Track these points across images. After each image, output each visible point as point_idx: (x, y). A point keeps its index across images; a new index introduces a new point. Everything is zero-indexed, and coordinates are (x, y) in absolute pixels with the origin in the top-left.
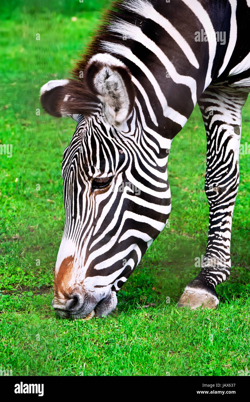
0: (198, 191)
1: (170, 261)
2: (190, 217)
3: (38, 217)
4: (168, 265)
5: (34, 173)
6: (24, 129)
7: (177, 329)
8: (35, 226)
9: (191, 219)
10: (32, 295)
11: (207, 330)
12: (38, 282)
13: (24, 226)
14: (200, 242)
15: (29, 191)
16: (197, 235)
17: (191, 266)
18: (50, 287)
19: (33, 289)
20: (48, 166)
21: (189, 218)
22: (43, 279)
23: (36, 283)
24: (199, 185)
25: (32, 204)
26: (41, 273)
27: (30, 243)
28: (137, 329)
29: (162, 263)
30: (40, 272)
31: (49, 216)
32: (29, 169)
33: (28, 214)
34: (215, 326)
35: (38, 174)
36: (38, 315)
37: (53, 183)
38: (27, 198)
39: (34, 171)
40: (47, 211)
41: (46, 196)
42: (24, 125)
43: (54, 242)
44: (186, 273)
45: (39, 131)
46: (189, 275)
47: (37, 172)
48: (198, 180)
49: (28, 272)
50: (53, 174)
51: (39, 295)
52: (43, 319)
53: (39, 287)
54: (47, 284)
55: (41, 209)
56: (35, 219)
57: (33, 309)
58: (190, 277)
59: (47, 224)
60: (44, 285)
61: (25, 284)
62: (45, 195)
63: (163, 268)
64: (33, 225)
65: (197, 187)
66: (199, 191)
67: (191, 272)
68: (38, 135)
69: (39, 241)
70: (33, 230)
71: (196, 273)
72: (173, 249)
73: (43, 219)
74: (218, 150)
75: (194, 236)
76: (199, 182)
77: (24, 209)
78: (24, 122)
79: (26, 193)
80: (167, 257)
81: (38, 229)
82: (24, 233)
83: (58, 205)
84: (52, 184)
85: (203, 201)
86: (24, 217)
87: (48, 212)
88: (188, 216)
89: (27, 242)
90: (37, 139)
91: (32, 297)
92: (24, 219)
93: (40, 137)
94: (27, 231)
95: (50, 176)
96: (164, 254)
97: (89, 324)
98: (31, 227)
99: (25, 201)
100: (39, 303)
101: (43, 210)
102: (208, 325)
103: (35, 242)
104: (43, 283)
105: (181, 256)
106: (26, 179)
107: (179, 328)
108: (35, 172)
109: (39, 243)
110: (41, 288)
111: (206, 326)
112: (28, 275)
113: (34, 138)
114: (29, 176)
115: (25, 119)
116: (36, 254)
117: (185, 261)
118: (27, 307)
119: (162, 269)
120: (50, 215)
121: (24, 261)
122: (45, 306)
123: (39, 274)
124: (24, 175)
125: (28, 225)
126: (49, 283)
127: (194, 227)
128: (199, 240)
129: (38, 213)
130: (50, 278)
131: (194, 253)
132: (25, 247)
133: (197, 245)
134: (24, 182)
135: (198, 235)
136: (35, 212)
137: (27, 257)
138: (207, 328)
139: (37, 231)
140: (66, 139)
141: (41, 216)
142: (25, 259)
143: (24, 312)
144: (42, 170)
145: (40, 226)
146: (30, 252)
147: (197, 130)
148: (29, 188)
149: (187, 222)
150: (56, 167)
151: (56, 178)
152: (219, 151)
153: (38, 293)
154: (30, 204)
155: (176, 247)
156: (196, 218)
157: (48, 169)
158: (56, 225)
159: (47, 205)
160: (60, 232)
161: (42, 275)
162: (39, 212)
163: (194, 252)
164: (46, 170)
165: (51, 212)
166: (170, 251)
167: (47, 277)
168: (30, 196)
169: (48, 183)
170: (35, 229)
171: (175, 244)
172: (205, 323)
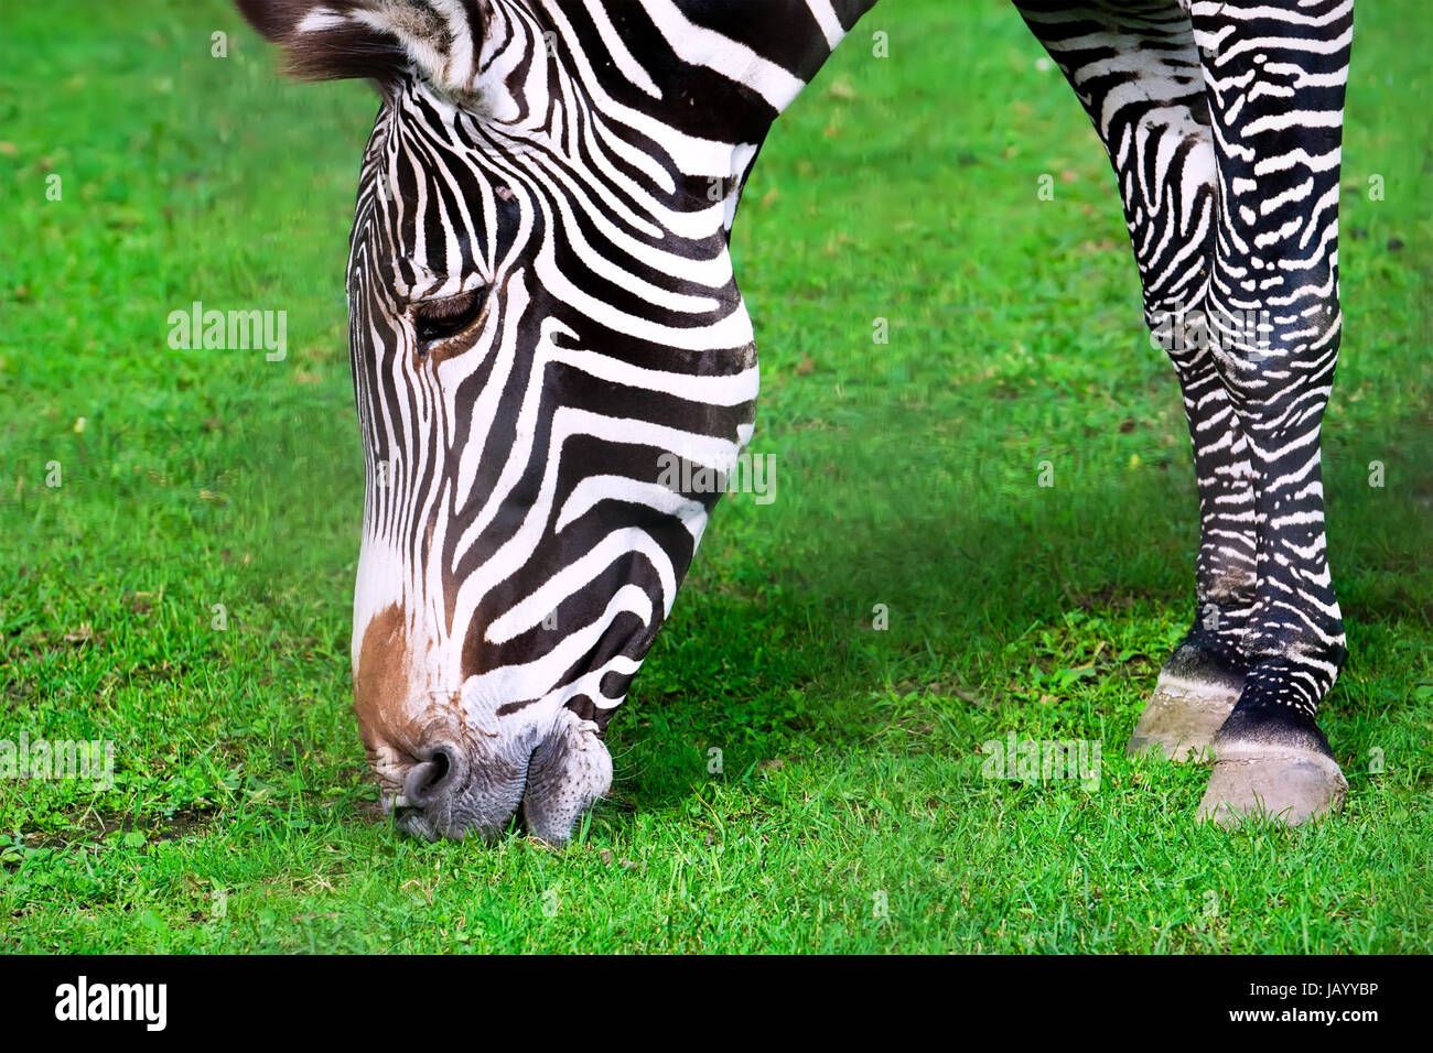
0: (776, 426)
1: (670, 689)
2: (748, 523)
3: (163, 556)
4: (664, 705)
5: (152, 399)
6: (118, 241)
7: (694, 934)
8: (155, 593)
9: (749, 531)
10: (140, 845)
11: (811, 931)
12: (166, 795)
13: (111, 595)
14: (785, 613)
15: (133, 463)
16: (773, 588)
17: (751, 703)
18: (208, 811)
19: (147, 823)
20: (203, 371)
21: (742, 530)
22: (182, 782)
23: (159, 800)
24: (780, 404)
25: (144, 511)
26: (177, 761)
27: (136, 654)
28: (543, 941)
29: (639, 696)
30: (171, 759)
31: (207, 551)
32: (133, 384)
33: (127, 549)
34: (839, 915)
35: (166, 402)
36: (163, 913)
37: (224, 429)
38: (123, 490)
39: (153, 390)
40: (198, 534)
41: (197, 479)
42: (115, 226)
43: (227, 647)
44: (732, 731)
45: (171, 244)
46: (743, 735)
47: (164, 395)
48: (777, 388)
49: (126, 761)
50: (221, 399)
51: (168, 842)
52: (182, 927)
53: (169, 812)
54: (199, 800)
55: (177, 528)
56: (155, 565)
57: (147, 893)
58: (748, 742)
59: (199, 583)
60: (185, 805)
61: (116, 805)
62: (191, 474)
63: (645, 716)
64: (147, 589)
65: (774, 414)
66: (783, 428)
67: (749, 725)
68: (169, 261)
69: (167, 645)
70: (146, 607)
71: (770, 726)
72: (684, 644)
73: (186, 564)
74: (1153, 204)
75: (764, 593)
76: (781, 394)
77: (112, 534)
78: (117, 214)
79: (122, 473)
80: (660, 676)
81: (165, 600)
82: (113, 618)
83: (241, 510)
84: (217, 434)
85: (796, 463)
86: (112, 562)
87: (201, 538)
88: (740, 523)
89: (122, 651)
90: (163, 274)
91: (142, 850)
92: (114, 567)
93: (176, 268)
94: (122, 610)
95: (210, 405)
96: (649, 665)
97: (357, 933)
98: (139, 594)
99: (118, 502)
100: (168, 870)
101: (185, 532)
102: (814, 910)
103: (153, 649)
104: (185, 798)
105: (716, 668)
106: (120, 422)
107: (703, 927)
108: (154, 396)
109: (167, 652)
110: (177, 814)
111: (806, 914)
112: (125, 772)
113: (154, 272)
114: (130, 412)
115: (122, 201)
116: (158, 690)
117: (726, 686)
118: (120, 886)
119: (642, 721)
120: (211, 548)
121: (112, 720)
122: (191, 879)
123: (170, 766)
124: (112, 405)
125: (126, 590)
126: (207, 797)
127: (761, 562)
128: (779, 607)
129: (166, 546)
130: (209, 779)
131: (763, 654)
132: (116, 669)
133: (775, 625)
134: (114, 431)
135: (778, 589)
136: (154, 539)
137: (120, 705)
138: (810, 922)
139: (160, 607)
140: (272, 270)
141: (175, 553)
142: (115, 713)
143: (111, 905)
144: (183, 386)
145: (173, 589)
146: (138, 686)
147: (775, 207)
148: (132, 454)
149: (736, 544)
150: (232, 373)
151: (232, 412)
152: (1158, 206)
153: (166, 836)
154: (133, 513)
155: (694, 637)
156: (771, 527)
157: (202, 382)
158: (231, 581)
159: (200, 513)
160: (248, 608)
161: (180, 766)
162: (168, 538)
163: (760, 649)
164: (197, 385)
165: (213, 538)
166: (673, 651)
167: (197, 775)
168: (137, 481)
169: (206, 430)
170: (155, 601)
171: (688, 625)
172: (804, 907)
